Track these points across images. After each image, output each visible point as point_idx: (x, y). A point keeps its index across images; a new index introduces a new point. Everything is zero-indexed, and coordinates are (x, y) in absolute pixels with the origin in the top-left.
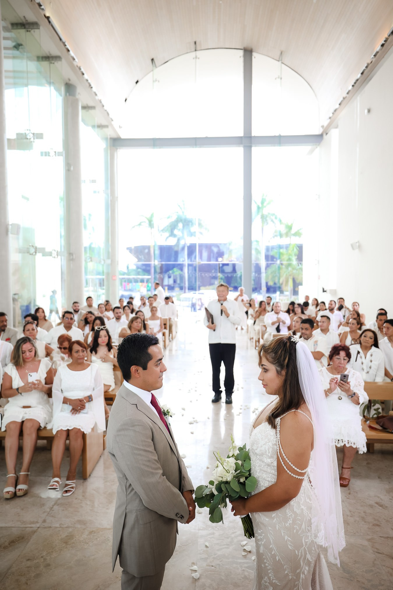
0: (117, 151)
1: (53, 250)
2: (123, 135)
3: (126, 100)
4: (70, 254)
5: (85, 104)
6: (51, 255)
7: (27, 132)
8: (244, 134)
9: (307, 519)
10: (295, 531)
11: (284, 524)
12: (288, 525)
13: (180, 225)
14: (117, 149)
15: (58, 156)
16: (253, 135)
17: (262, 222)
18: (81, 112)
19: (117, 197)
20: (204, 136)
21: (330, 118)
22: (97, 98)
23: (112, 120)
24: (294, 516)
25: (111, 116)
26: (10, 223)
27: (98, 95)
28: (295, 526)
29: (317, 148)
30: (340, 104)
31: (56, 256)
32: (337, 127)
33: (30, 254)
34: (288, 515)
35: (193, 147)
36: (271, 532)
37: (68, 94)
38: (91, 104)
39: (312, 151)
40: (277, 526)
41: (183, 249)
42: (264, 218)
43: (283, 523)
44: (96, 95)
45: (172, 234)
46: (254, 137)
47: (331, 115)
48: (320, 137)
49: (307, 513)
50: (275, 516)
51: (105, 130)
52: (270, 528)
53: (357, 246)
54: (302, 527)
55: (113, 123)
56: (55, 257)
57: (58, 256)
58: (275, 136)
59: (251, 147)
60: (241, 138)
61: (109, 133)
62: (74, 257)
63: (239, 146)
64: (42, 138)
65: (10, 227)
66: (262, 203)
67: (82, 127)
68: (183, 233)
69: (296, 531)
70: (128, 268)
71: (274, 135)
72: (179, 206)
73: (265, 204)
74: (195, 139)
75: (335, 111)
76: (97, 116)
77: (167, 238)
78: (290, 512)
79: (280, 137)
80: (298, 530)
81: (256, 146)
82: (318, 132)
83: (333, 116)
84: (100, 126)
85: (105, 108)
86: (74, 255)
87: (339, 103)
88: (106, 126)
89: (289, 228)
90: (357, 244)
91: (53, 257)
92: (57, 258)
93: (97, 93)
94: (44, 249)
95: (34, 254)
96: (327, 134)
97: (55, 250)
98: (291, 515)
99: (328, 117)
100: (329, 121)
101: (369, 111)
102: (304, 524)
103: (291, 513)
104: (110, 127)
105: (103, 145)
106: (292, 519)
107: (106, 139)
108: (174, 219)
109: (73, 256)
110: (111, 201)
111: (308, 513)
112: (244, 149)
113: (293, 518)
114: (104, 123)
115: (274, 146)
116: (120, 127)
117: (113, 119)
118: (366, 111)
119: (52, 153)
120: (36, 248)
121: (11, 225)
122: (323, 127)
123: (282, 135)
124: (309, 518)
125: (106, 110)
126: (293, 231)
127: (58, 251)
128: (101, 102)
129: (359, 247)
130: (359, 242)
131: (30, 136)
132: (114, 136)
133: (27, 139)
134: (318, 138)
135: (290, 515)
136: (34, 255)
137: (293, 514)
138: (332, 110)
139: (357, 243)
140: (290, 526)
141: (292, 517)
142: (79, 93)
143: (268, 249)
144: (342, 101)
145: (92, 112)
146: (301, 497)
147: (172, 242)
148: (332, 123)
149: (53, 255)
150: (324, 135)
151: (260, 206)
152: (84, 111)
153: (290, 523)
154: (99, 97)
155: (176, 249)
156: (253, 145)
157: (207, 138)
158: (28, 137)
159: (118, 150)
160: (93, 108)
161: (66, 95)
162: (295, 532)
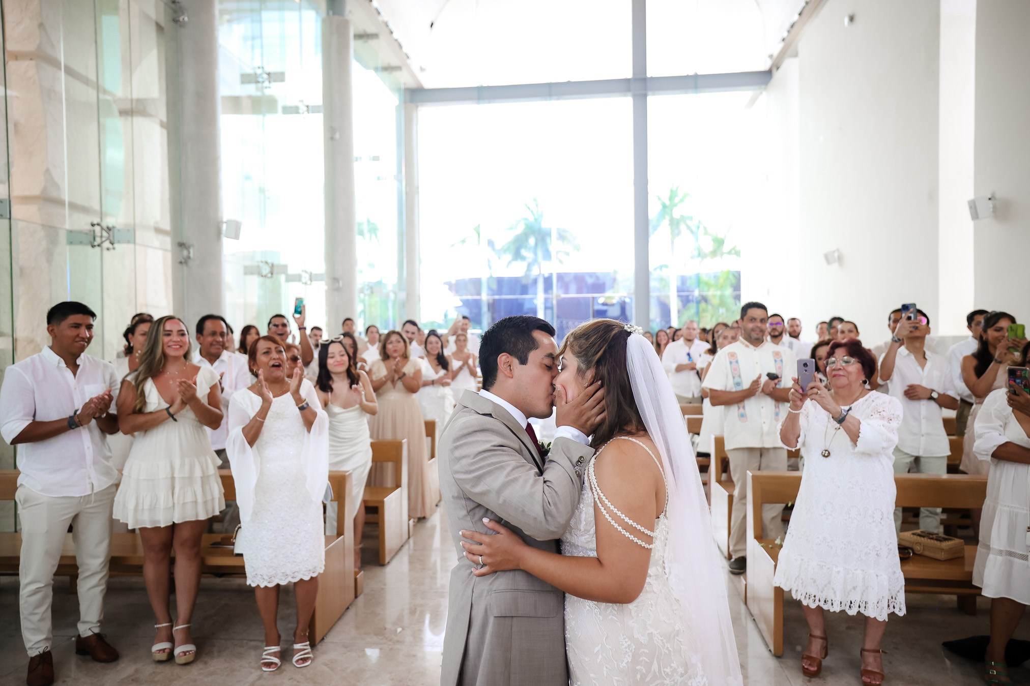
0: (417, 110)
1: (303, 271)
2: (428, 84)
3: (432, 25)
4: (335, 280)
5: (360, 30)
6: (300, 280)
7: (259, 71)
8: (634, 74)
9: (663, 652)
10: (639, 676)
11: (616, 665)
12: (625, 665)
13: (532, 241)
14: (417, 107)
15: (313, 112)
16: (649, 75)
17: (672, 234)
18: (353, 44)
19: (418, 188)
20: (565, 81)
21: (783, 40)
22: (380, 18)
23: (408, 57)
24: (634, 647)
25: (405, 50)
26: (225, 220)
27: (382, 13)
28: (638, 668)
29: (761, 93)
30: (800, 14)
31: (309, 282)
32: (796, 55)
33: (262, 276)
34: (623, 647)
35: (546, 100)
36: (595, 682)
37: (331, 13)
38: (371, 29)
39: (753, 101)
40: (605, 669)
41: (535, 281)
42: (675, 224)
43: (615, 662)
44: (379, 13)
45: (517, 256)
46: (652, 78)
47: (785, 34)
48: (768, 74)
49: (662, 640)
50: (598, 651)
51: (397, 74)
52: (592, 675)
53: (835, 258)
54: (652, 669)
55: (409, 61)
56: (306, 283)
57: (311, 281)
58: (687, 77)
59: (645, 96)
60: (627, 81)
61: (404, 79)
62: (341, 285)
63: (625, 96)
64: (282, 80)
65: (224, 227)
66: (671, 198)
67: (355, 68)
68: (535, 254)
69: (641, 676)
70: (446, 316)
71: (686, 75)
72: (529, 208)
73: (677, 200)
74: (550, 85)
75: (792, 26)
76: (382, 51)
77: (510, 263)
78: (627, 640)
79: (696, 77)
80: (644, 674)
81: (654, 94)
82: (764, 66)
83: (788, 36)
84: (388, 69)
85: (395, 36)
86: (341, 282)
87: (799, 10)
88: (398, 68)
89: (719, 242)
90: (836, 254)
91: (303, 283)
92: (311, 284)
93: (380, 10)
94: (285, 267)
95: (269, 275)
96: (778, 68)
97: (306, 272)
98: (629, 646)
99: (780, 38)
100: (781, 45)
101: (852, 19)
102: (655, 662)
103: (629, 643)
104: (404, 69)
105: (394, 100)
106: (630, 654)
107: (399, 90)
108: (520, 229)
109: (338, 282)
110: (406, 193)
111: (664, 641)
112: (634, 100)
113: (633, 651)
114: (395, 62)
115: (686, 93)
116: (422, 69)
117: (409, 55)
118: (846, 20)
119: (303, 108)
120: (273, 265)
121: (226, 223)
122: (771, 56)
123: (699, 73)
124: (667, 651)
125: (396, 40)
126: (726, 248)
127: (311, 273)
128: (387, 26)
129: (840, 259)
130: (838, 250)
131: (263, 78)
132: (412, 84)
133: (259, 82)
134: (765, 77)
135: (626, 645)
136: (268, 277)
137: (632, 644)
138: (787, 26)
139: (834, 252)
140: (628, 667)
141: (631, 649)
142: (350, 12)
143: (683, 280)
144: (804, 8)
145: (372, 43)
146: (649, 611)
147: (517, 270)
148: (788, 49)
149: (304, 280)
150: (774, 70)
151: (668, 203)
152: (360, 42)
153: (628, 662)
154: (385, 16)
155: (524, 282)
156: (649, 93)
157: (569, 83)
158: (260, 80)
159: (420, 108)
160: (374, 36)
161: (328, 14)
162: (640, 679)
